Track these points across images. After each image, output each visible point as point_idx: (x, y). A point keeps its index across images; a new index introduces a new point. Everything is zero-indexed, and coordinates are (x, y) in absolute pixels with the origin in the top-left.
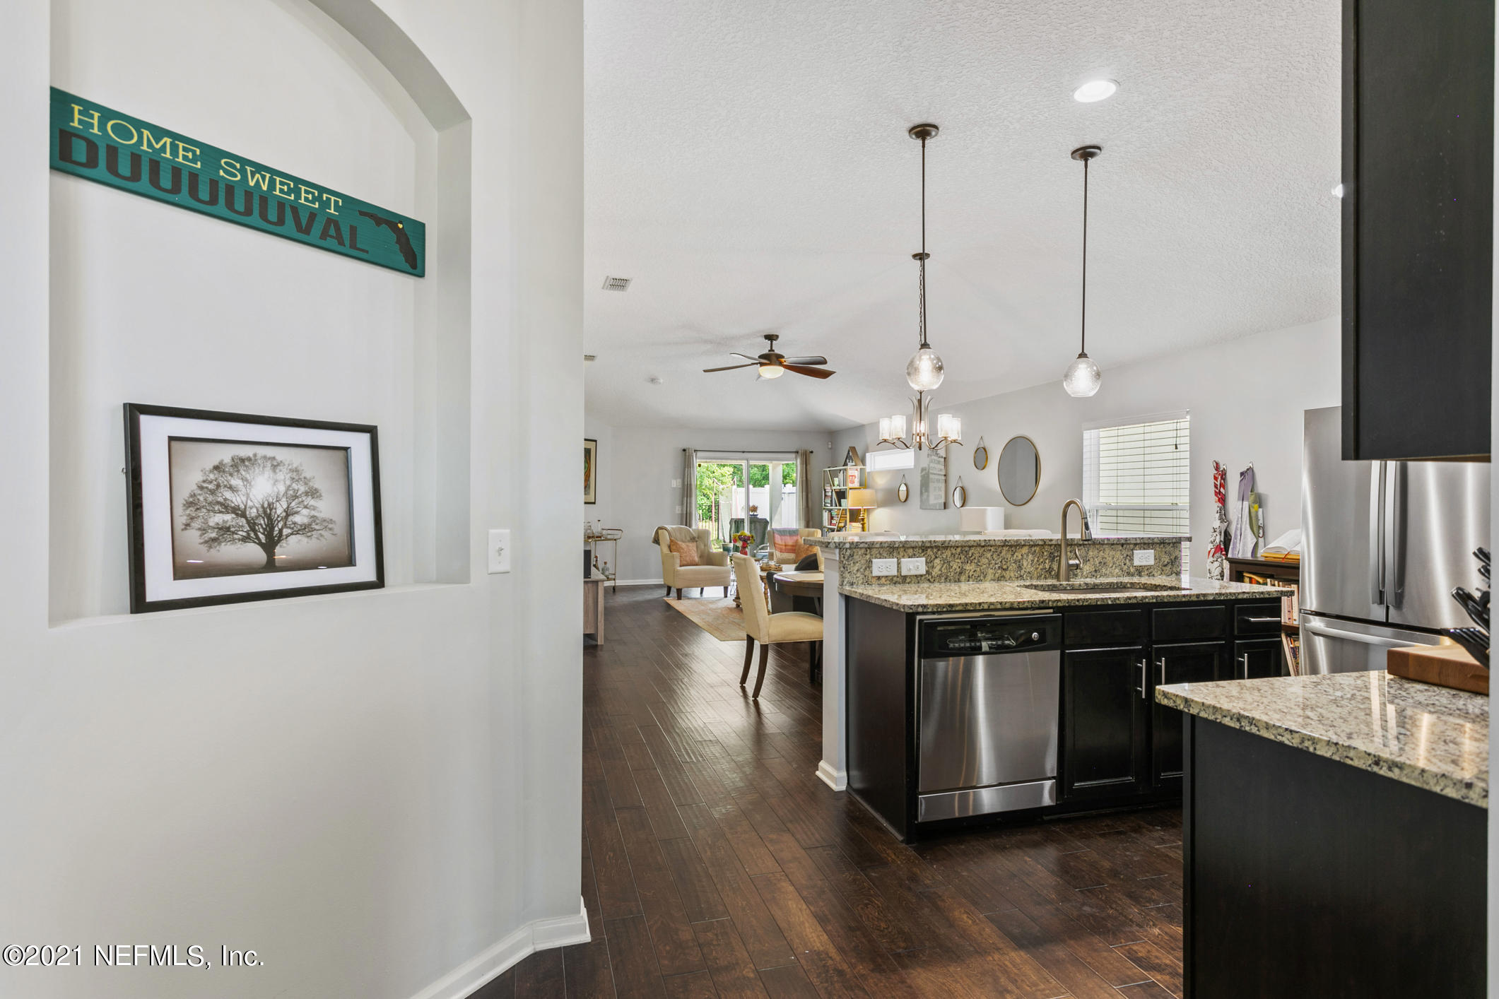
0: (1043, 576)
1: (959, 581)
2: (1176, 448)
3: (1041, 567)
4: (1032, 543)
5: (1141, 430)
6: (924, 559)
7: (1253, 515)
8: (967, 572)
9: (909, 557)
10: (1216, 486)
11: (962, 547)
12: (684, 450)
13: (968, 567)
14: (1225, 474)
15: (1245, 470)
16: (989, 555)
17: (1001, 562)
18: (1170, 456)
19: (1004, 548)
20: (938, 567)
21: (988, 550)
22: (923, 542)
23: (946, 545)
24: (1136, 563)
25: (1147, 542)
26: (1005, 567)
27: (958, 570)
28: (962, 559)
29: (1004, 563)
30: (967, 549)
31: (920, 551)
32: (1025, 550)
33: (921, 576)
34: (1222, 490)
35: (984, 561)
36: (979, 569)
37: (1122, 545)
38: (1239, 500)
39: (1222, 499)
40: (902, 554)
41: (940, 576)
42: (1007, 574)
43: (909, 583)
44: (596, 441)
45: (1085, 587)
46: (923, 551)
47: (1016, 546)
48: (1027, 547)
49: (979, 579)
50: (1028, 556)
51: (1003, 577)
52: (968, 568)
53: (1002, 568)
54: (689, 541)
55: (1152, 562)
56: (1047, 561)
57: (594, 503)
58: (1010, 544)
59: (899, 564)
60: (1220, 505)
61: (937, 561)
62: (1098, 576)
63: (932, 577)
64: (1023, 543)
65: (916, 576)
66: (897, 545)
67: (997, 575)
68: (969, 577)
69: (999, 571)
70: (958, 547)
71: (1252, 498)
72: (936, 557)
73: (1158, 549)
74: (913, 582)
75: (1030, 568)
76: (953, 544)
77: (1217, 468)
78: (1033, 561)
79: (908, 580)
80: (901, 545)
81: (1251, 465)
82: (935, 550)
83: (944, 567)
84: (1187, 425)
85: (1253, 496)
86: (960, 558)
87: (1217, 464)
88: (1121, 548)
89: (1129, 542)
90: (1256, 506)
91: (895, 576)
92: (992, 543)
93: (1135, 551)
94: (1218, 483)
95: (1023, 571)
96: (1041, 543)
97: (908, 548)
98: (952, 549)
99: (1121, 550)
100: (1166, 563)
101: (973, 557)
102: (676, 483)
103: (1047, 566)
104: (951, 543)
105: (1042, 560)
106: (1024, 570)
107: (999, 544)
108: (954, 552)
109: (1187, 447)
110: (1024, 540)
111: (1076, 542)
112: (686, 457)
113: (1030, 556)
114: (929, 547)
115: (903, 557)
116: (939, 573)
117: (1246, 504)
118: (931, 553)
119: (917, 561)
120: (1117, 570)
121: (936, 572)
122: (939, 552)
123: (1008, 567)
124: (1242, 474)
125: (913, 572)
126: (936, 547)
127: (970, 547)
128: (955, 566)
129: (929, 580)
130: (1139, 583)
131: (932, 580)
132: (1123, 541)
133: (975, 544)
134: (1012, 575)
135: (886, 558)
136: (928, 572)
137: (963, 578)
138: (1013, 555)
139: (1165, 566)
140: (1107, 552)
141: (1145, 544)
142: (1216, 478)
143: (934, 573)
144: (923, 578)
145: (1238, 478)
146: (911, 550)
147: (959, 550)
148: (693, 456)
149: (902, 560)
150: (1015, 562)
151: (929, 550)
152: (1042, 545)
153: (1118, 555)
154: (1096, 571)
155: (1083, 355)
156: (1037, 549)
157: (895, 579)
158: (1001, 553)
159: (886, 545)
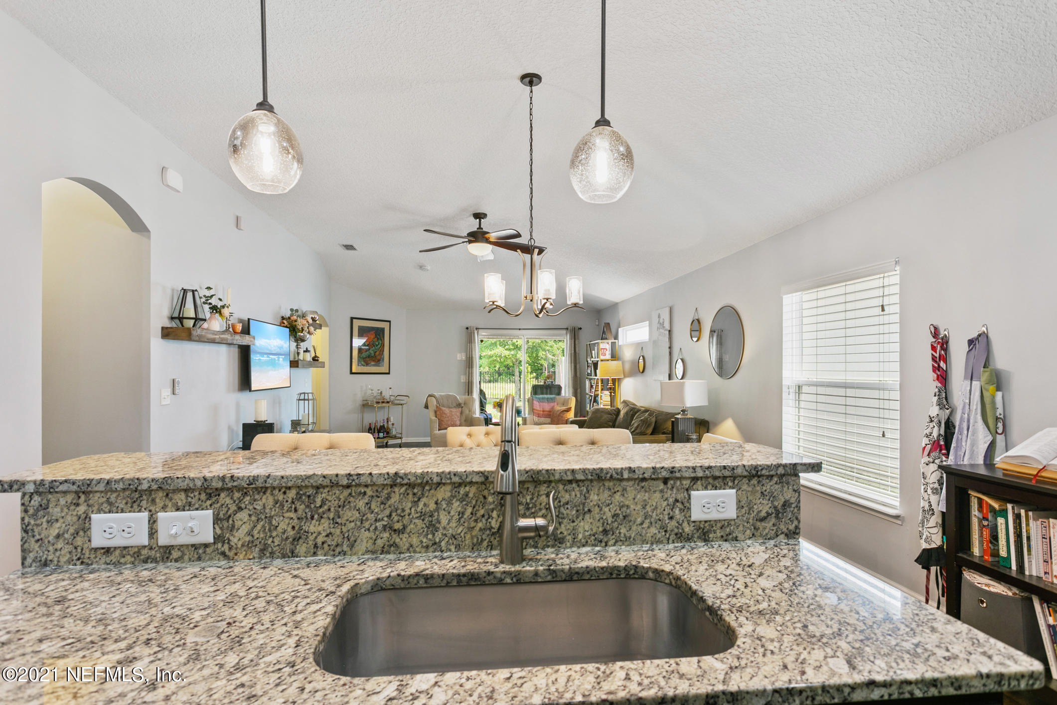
0: (485, 543)
1: (293, 554)
2: (883, 310)
3: (480, 525)
4: (456, 479)
5: (842, 290)
6: (209, 513)
7: (987, 400)
8: (312, 538)
9: (178, 510)
10: (934, 358)
11: (299, 488)
12: (467, 328)
13: (313, 527)
14: (947, 342)
15: (975, 335)
16: (361, 504)
17: (390, 516)
18: (876, 320)
19: (396, 489)
20: (245, 529)
21: (360, 493)
22: (205, 479)
23: (259, 484)
24: (697, 514)
25: (717, 474)
26: (397, 526)
27: (291, 533)
28: (300, 512)
29: (396, 518)
30: (311, 491)
31: (203, 496)
32: (443, 493)
33: (206, 546)
34: (942, 364)
35: (349, 514)
36: (338, 531)
37: (665, 481)
38: (965, 378)
39: (943, 377)
40: (160, 503)
41: (249, 545)
42: (403, 541)
43: (176, 561)
44: (390, 322)
45: (549, 578)
46: (209, 496)
47: (422, 485)
48: (449, 488)
49: (338, 550)
50: (449, 503)
51: (395, 545)
52: (312, 529)
53: (391, 528)
54: (455, 407)
55: (731, 512)
56: (495, 514)
57: (389, 373)
58: (406, 481)
59: (152, 521)
60: (939, 385)
61: (243, 515)
62: (610, 543)
63: (230, 549)
64: (436, 479)
65: (193, 545)
66: (145, 486)
67: (380, 542)
68: (316, 546)
69: (386, 535)
70: (290, 488)
71: (985, 377)
72: (240, 509)
73: (745, 487)
74: (186, 557)
75: (454, 528)
76: (276, 484)
77: (936, 333)
78: (461, 514)
79: (175, 554)
80: (155, 487)
81: (984, 329)
82: (237, 495)
83: (259, 527)
84: (896, 279)
85: (987, 374)
86: (296, 510)
87: (936, 329)
88: (662, 486)
89: (678, 475)
90: (992, 388)
91: (145, 547)
92: (363, 480)
93: (693, 493)
94: (937, 355)
95: (438, 536)
96: (476, 479)
97: (174, 491)
98: (276, 492)
99: (662, 491)
100: (763, 514)
101: (326, 507)
102: (461, 357)
103: (495, 524)
104: (270, 481)
105: (482, 512)
106: (441, 531)
107: (381, 481)
108: (281, 497)
109: (896, 309)
110: (438, 474)
111: (557, 477)
112: (469, 334)
113: (456, 504)
114: (222, 489)
115: (164, 508)
116: (248, 539)
117: (976, 385)
118: (228, 501)
119: (192, 518)
120: (653, 530)
121: (239, 536)
122: (248, 498)
123: (405, 527)
124: (971, 342)
125: (186, 539)
126: (239, 489)
127: (318, 488)
128: (283, 526)
129: (223, 554)
131: (231, 554)
132: (664, 474)
133: (326, 482)
134: (415, 540)
135: (122, 511)
136: (218, 538)
137: (301, 548)
138: (416, 503)
139: (763, 520)
140: (631, 493)
141: (715, 478)
142: (933, 348)
143: (234, 541)
144: (209, 550)
145: (966, 348)
146: (182, 496)
147: (292, 494)
148: (474, 333)
149: (161, 515)
150: (422, 516)
151: (223, 495)
152: (482, 483)
153: (657, 499)
154: (605, 532)
156: (472, 490)
157: (145, 552)
158: (388, 498)
159: (121, 486)
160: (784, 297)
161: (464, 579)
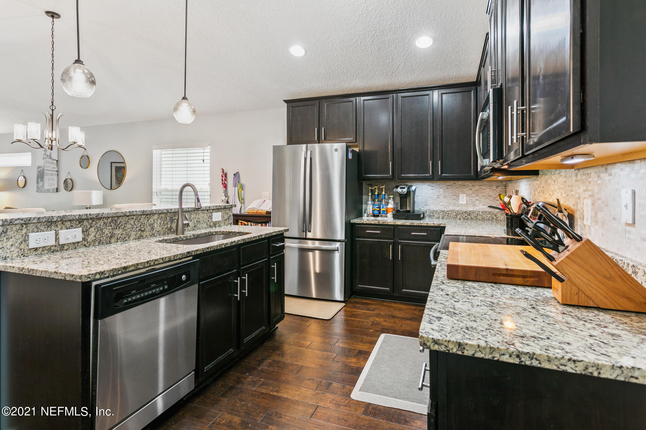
0: (166, 233)
1: (110, 243)
2: (203, 161)
3: (165, 227)
4: (160, 212)
5: (185, 151)
6: (80, 229)
7: (240, 193)
8: (116, 236)
9: (67, 229)
10: (222, 180)
11: (112, 217)
13: (117, 232)
14: (227, 175)
15: (236, 173)
16: (132, 222)
17: (140, 226)
18: (201, 165)
19: (142, 216)
20: (93, 234)
21: (132, 218)
22: (80, 215)
23: (100, 216)
24: (214, 220)
25: (218, 208)
26: (143, 229)
27: (109, 235)
28: (112, 226)
29: (142, 226)
30: (116, 218)
31: (77, 223)
32: (156, 217)
33: (78, 243)
34: (225, 182)
35: (129, 226)
36: (125, 232)
37: (207, 210)
38: (233, 186)
39: (225, 186)
40: (60, 227)
41: (94, 241)
42: (144, 234)
43: (66, 250)
45: (193, 237)
46: (80, 222)
47: (150, 214)
48: (157, 215)
49: (125, 239)
50: (157, 220)
51: (142, 236)
52: (116, 232)
53: (141, 230)
55: (220, 219)
56: (169, 223)
58: (146, 213)
59: (57, 234)
60: (225, 189)
61: (92, 229)
62: (196, 230)
63: (87, 243)
64: (155, 212)
65: (73, 243)
66: (55, 219)
67: (137, 235)
68: (118, 239)
69: (139, 233)
70: (109, 218)
71: (239, 186)
72: (91, 227)
73: (223, 211)
74: (70, 248)
75: (159, 229)
76: (106, 216)
77: (223, 172)
78: (160, 223)
79: (66, 247)
80: (59, 219)
81: (238, 171)
82: (90, 221)
83: (98, 233)
84: (209, 151)
85: (240, 185)
86: (111, 226)
87: (223, 170)
88: (207, 212)
89: (210, 208)
90: (241, 189)
91: (53, 246)
92: (134, 213)
93: (213, 214)
94: (224, 179)
95: (154, 231)
96: (165, 211)
97: (66, 221)
98: (104, 219)
99: (207, 213)
100: (226, 219)
101: (121, 224)
103: (169, 226)
104: (104, 215)
105: (166, 222)
106: (155, 230)
107: (139, 213)
108: (106, 221)
109: (209, 161)
110: (155, 210)
111: (185, 210)
113: (159, 220)
114: (85, 219)
115: (61, 228)
116: (94, 238)
117: (236, 188)
118: (87, 224)
119: (74, 232)
120: (205, 225)
121: (91, 238)
122: (94, 222)
123: (145, 229)
124: (234, 175)
125: (71, 240)
126: (91, 219)
127: (118, 217)
128: (106, 232)
129: (85, 245)
130: (219, 232)
131: (87, 245)
132: (208, 208)
133: (122, 215)
134: (148, 234)
135: (43, 231)
136: (84, 239)
137: (113, 240)
138: (148, 221)
139: (226, 220)
140: (200, 215)
141: (217, 209)
142: (222, 176)
143: (89, 240)
144: (79, 244)
145: (233, 176)
146: (69, 223)
147: (110, 220)
149: (60, 231)
150: (150, 225)
151: (85, 222)
152: (166, 213)
153: (205, 216)
154: (195, 226)
155: (184, 98)
156: (163, 215)
157: (53, 248)
158: (140, 220)
159: (45, 220)
160: (153, 150)
161: (174, 240)
